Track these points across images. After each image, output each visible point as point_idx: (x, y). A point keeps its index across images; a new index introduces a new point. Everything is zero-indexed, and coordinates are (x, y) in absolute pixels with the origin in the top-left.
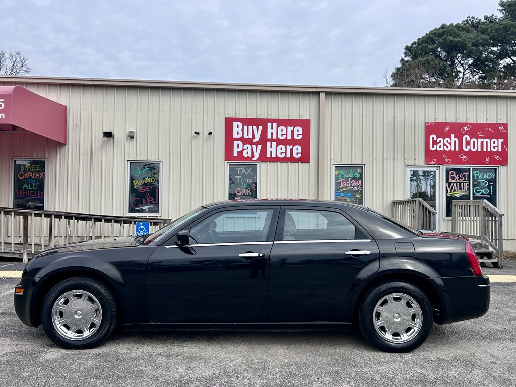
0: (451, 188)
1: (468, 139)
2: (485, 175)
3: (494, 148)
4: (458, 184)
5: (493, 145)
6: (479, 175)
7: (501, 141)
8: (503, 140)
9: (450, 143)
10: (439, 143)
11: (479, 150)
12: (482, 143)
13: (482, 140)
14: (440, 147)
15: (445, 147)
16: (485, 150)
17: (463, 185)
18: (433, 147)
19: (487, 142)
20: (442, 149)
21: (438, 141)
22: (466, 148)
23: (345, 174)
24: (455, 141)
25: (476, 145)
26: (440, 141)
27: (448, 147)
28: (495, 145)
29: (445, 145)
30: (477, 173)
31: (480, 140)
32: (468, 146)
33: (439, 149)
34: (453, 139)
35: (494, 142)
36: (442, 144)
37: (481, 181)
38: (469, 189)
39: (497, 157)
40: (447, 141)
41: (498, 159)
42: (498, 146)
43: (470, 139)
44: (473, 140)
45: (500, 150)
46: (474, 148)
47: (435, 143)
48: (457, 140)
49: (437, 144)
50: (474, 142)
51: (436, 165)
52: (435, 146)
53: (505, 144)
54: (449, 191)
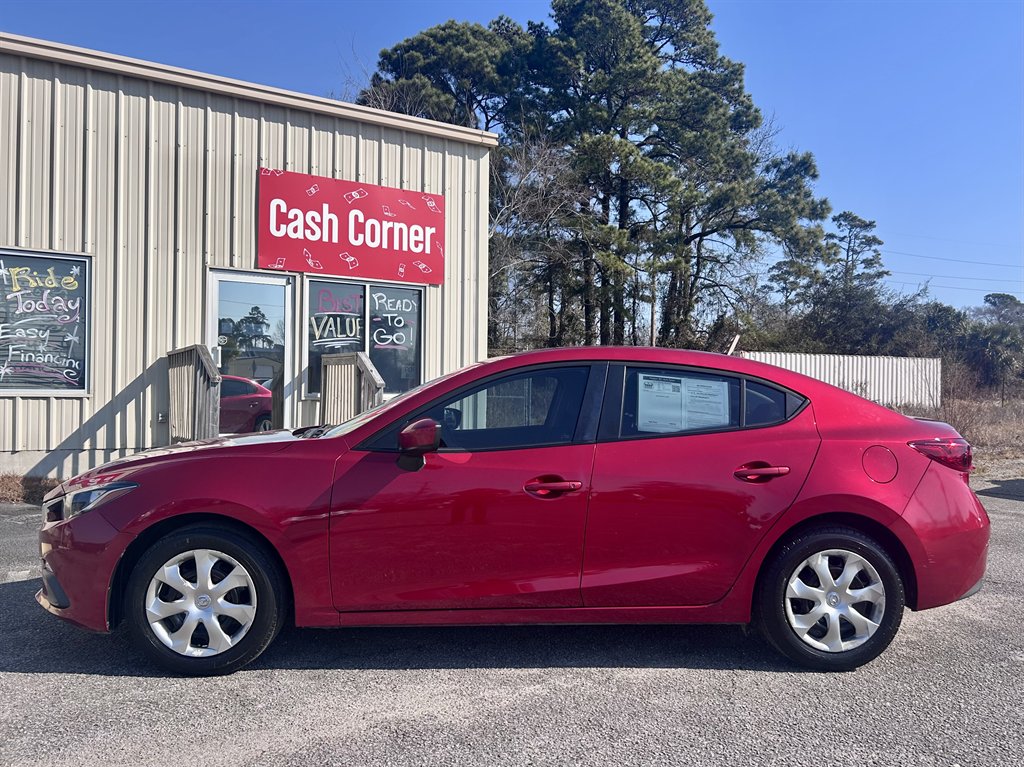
0: (321, 328)
1: (361, 220)
2: (399, 302)
3: (416, 245)
4: (338, 319)
5: (415, 238)
6: (386, 301)
7: (430, 231)
8: (433, 230)
9: (320, 225)
10: (292, 221)
11: (385, 246)
12: (391, 231)
13: (390, 224)
14: (295, 230)
15: (308, 232)
16: (396, 247)
17: (351, 322)
18: (278, 229)
19: (401, 230)
20: (300, 235)
21: (291, 216)
22: (356, 238)
23: (33, 277)
24: (330, 221)
25: (377, 234)
26: (296, 217)
27: (313, 233)
28: (417, 238)
29: (306, 226)
30: (380, 298)
31: (387, 225)
32: (361, 236)
33: (292, 235)
34: (327, 216)
35: (417, 233)
36: (299, 223)
37: (389, 316)
38: (363, 332)
39: (422, 266)
40: (313, 219)
41: (424, 269)
42: (424, 242)
43: (365, 220)
44: (370, 222)
45: (428, 251)
46: (373, 240)
47: (283, 219)
48: (334, 218)
49: (288, 222)
50: (373, 226)
51: (287, 273)
52: (283, 227)
53: (438, 239)
54: (317, 334)
